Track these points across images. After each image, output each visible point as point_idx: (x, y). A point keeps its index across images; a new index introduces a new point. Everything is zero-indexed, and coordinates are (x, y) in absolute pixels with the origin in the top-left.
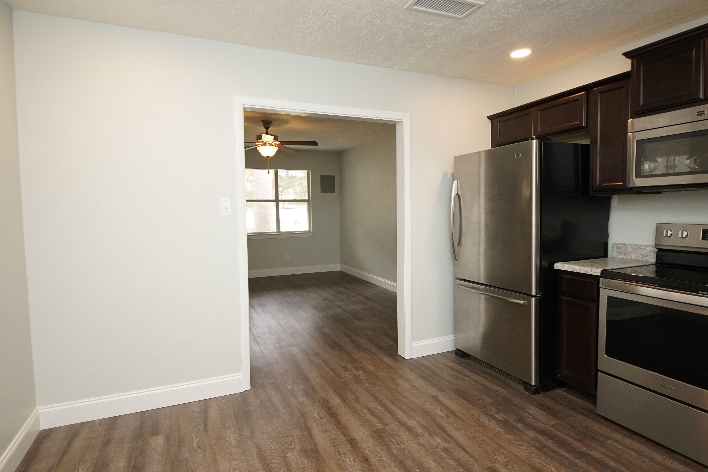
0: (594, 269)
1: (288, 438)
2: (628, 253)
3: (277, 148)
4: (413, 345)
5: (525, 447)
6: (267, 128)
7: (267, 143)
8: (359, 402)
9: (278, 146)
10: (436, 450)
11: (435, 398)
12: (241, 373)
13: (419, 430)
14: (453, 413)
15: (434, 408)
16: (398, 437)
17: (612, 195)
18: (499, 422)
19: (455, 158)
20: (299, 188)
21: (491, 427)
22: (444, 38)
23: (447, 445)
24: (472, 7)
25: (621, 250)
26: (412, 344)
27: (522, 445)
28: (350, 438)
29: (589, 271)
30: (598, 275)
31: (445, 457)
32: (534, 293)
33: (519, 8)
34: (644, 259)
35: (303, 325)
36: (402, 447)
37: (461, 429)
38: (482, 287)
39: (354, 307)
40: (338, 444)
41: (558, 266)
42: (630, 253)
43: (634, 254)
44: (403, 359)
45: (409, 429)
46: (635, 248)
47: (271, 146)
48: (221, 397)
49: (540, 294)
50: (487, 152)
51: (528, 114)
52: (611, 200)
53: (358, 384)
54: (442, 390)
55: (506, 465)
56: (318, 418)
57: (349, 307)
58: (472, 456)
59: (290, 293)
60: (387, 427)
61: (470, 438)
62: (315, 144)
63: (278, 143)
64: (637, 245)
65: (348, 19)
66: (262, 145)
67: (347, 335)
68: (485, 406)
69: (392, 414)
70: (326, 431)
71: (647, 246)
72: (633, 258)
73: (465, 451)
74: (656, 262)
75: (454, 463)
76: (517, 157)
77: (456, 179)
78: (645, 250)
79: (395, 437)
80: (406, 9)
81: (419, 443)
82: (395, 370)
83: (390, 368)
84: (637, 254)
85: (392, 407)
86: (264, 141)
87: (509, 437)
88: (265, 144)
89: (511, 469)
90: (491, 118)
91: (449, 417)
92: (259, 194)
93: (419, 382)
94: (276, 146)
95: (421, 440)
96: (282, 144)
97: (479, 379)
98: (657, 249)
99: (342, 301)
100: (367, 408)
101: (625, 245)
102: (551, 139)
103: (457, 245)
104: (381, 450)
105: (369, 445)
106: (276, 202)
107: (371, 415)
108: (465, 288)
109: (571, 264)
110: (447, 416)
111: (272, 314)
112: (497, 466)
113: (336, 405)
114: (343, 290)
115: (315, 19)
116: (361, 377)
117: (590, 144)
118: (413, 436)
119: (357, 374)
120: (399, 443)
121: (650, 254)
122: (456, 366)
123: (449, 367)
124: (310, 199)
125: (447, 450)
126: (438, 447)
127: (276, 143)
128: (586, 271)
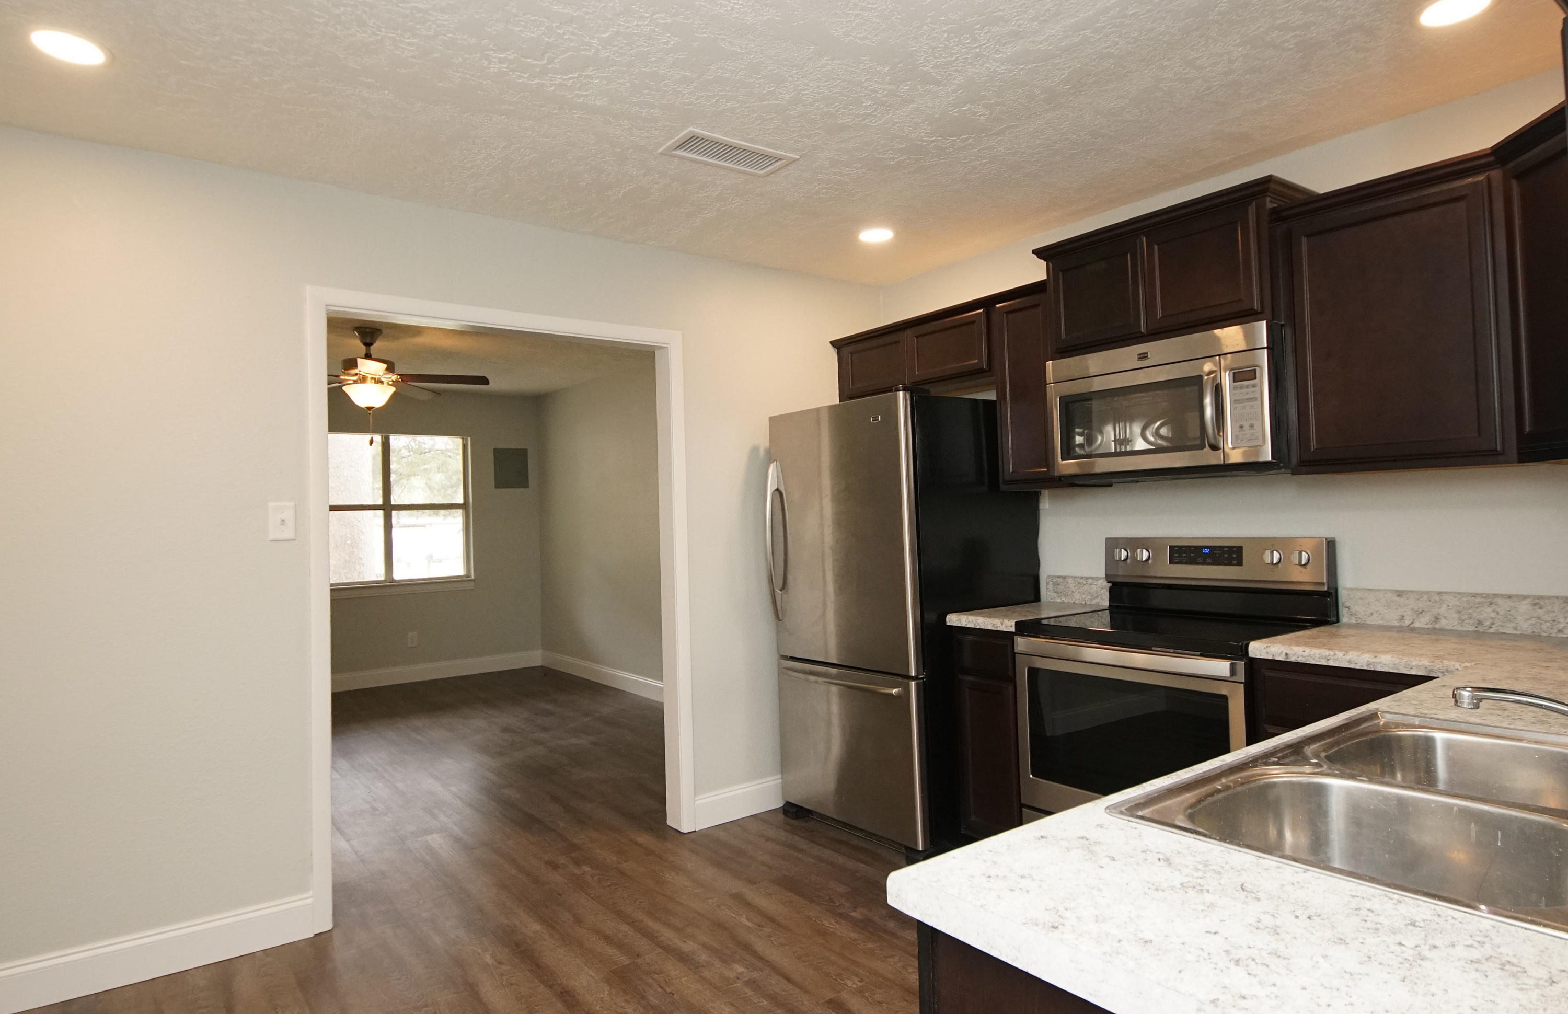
0: (1006, 622)
1: (426, 1009)
2: (1070, 593)
3: (393, 389)
4: (697, 803)
5: (897, 958)
6: (368, 345)
7: (370, 376)
8: (582, 924)
9: (394, 383)
10: (733, 986)
11: (738, 898)
12: (311, 892)
13: (703, 957)
14: (771, 920)
15: (734, 915)
16: (661, 975)
17: (1040, 488)
18: (855, 923)
19: (772, 420)
20: (439, 477)
21: (840, 934)
22: (736, 202)
23: (755, 975)
24: (777, 161)
25: (1059, 587)
26: (696, 799)
27: (892, 956)
28: (562, 990)
29: (998, 625)
30: (1012, 631)
31: (750, 996)
32: (913, 673)
33: (858, 168)
34: (1094, 602)
35: (453, 789)
36: (668, 990)
37: (782, 944)
38: (833, 671)
39: (574, 741)
40: (536, 1004)
41: (953, 619)
42: (1073, 592)
43: (1079, 594)
44: (679, 834)
45: (683, 958)
46: (1080, 583)
47: (378, 383)
48: (261, 952)
49: (924, 673)
50: (832, 408)
51: (898, 342)
52: (1040, 500)
53: (581, 892)
54: (752, 882)
55: (860, 991)
56: (493, 964)
57: (562, 743)
58: (800, 988)
59: (418, 723)
60: (639, 961)
61: (799, 958)
62: (484, 381)
63: (394, 377)
64: (1082, 578)
65: (551, 160)
66: (355, 382)
67: (555, 799)
68: (832, 901)
69: (651, 936)
70: (512, 984)
71: (1097, 579)
72: (1077, 602)
73: (789, 979)
74: (1110, 606)
75: (765, 1002)
76: (875, 422)
77: (774, 461)
78: (1094, 586)
79: (655, 976)
80: (661, 154)
81: (703, 979)
82: (660, 857)
83: (649, 852)
84: (1084, 594)
85: (651, 923)
86: (361, 373)
87: (870, 945)
88: (363, 380)
89: (869, 998)
90: (838, 345)
91: (762, 926)
92: (338, 491)
93: (709, 873)
94: (389, 384)
95: (706, 973)
96: (403, 379)
97: (827, 854)
98: (1108, 582)
99: (545, 729)
100: (597, 932)
101: (1064, 578)
102: (929, 391)
103: (781, 590)
104: (626, 1001)
105: (602, 996)
106: (383, 510)
107: (606, 944)
108: (797, 674)
109: (970, 615)
110: (759, 926)
111: (376, 770)
112: (844, 995)
113: (531, 934)
114: (549, 707)
115: (486, 155)
116: (588, 878)
117: (996, 399)
118: (690, 969)
119: (577, 872)
120: (662, 984)
121: (1102, 592)
122: (783, 835)
123: (768, 839)
124: (468, 502)
125: (754, 982)
126: (738, 981)
127: (390, 378)
128: (995, 624)
